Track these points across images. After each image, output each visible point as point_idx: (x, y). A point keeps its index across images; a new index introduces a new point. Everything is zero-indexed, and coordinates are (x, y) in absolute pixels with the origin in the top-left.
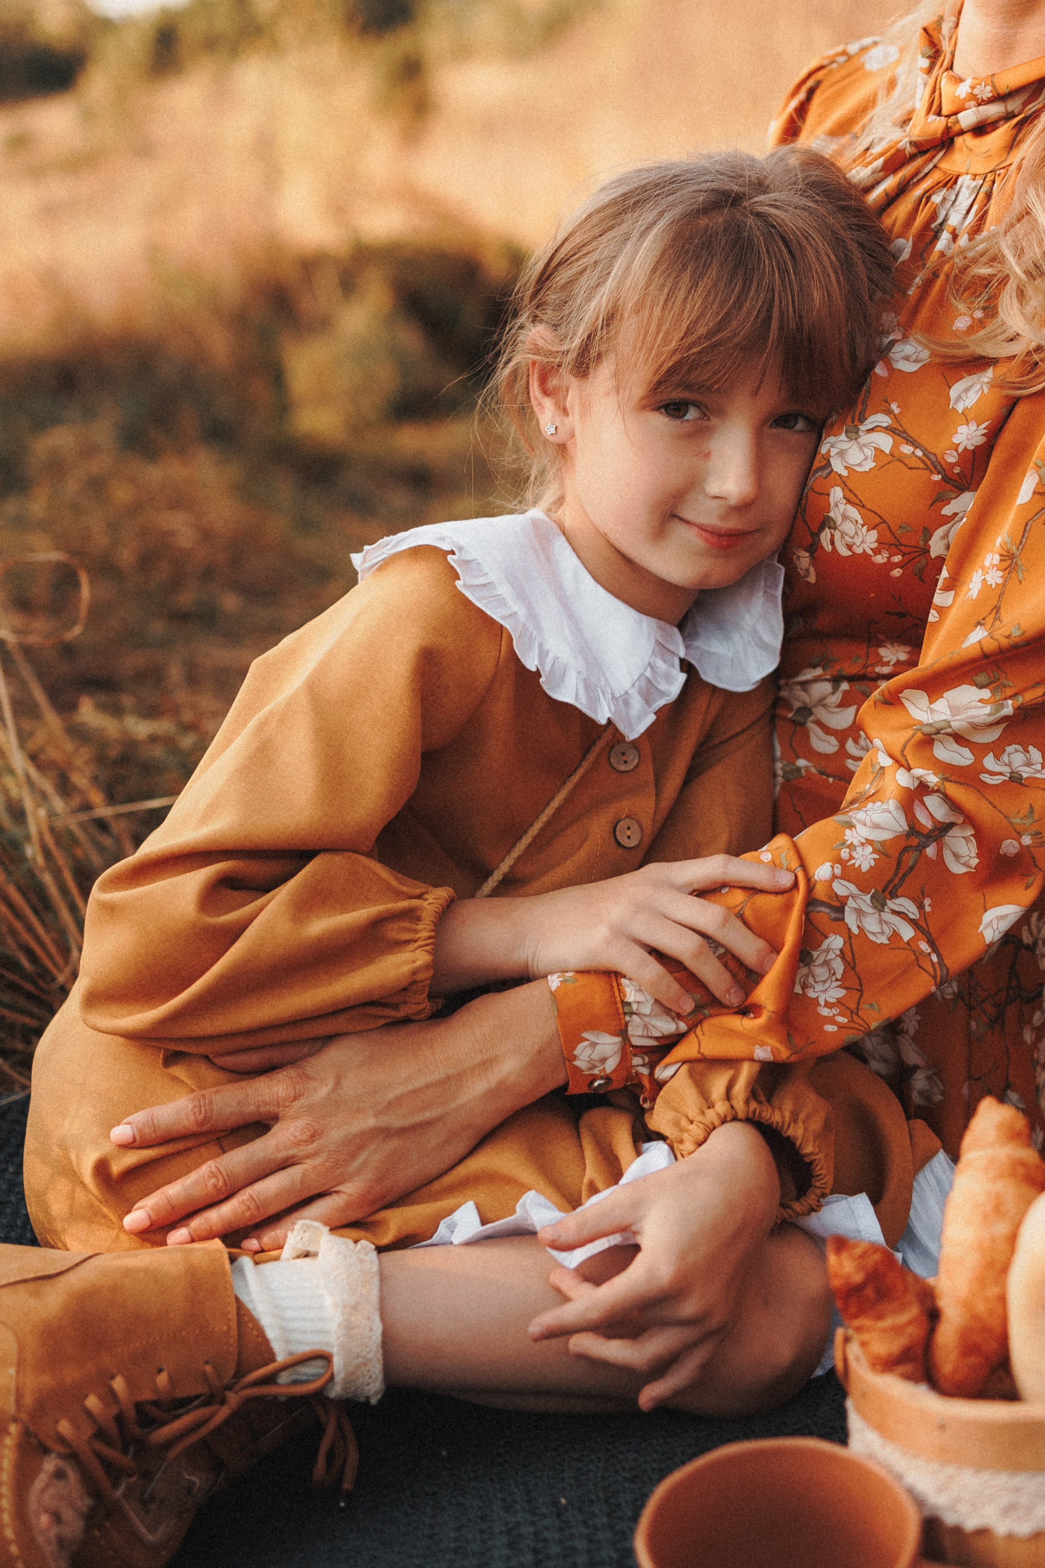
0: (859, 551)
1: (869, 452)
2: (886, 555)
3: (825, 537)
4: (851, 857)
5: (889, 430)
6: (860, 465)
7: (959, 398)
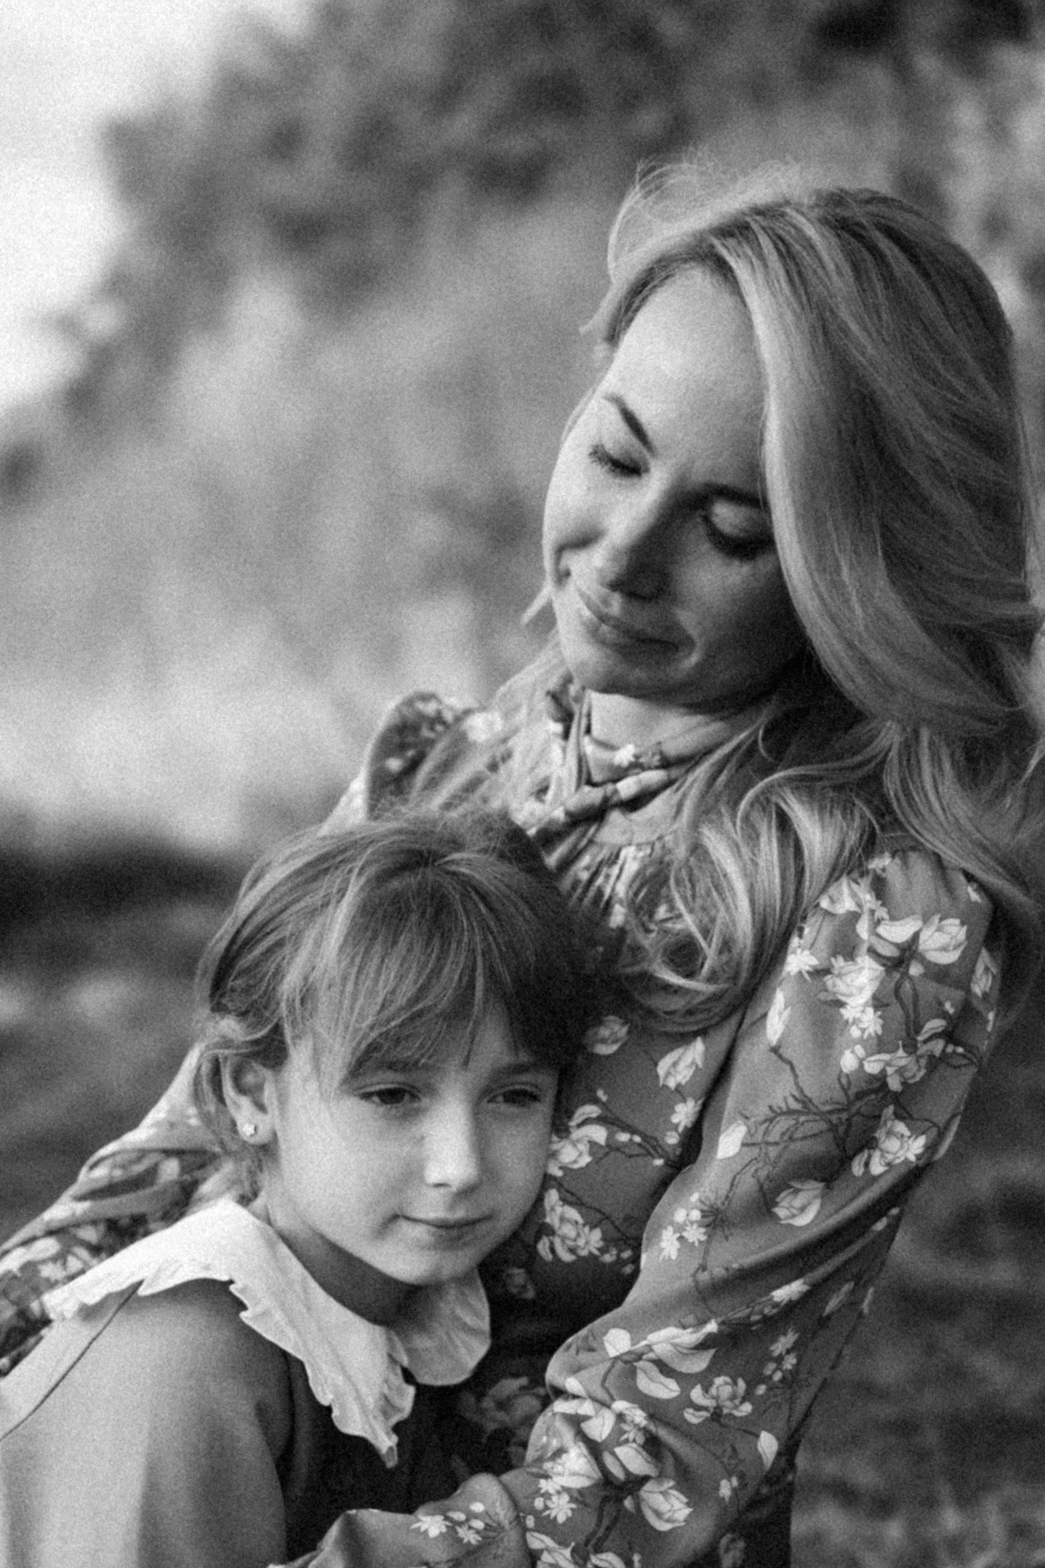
0: (584, 1253)
1: (583, 1147)
2: (614, 1252)
3: (543, 1247)
4: (546, 1508)
5: (600, 1120)
6: (575, 1162)
7: (668, 1074)
